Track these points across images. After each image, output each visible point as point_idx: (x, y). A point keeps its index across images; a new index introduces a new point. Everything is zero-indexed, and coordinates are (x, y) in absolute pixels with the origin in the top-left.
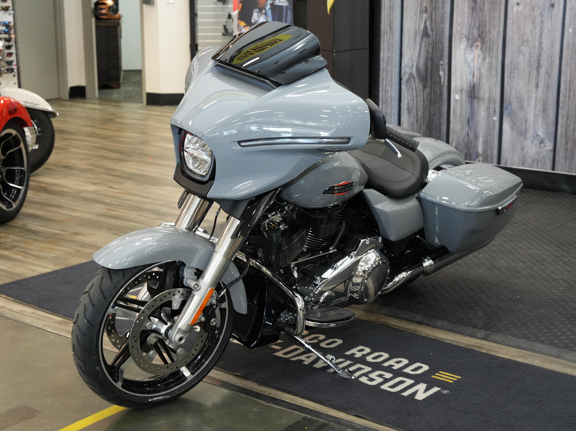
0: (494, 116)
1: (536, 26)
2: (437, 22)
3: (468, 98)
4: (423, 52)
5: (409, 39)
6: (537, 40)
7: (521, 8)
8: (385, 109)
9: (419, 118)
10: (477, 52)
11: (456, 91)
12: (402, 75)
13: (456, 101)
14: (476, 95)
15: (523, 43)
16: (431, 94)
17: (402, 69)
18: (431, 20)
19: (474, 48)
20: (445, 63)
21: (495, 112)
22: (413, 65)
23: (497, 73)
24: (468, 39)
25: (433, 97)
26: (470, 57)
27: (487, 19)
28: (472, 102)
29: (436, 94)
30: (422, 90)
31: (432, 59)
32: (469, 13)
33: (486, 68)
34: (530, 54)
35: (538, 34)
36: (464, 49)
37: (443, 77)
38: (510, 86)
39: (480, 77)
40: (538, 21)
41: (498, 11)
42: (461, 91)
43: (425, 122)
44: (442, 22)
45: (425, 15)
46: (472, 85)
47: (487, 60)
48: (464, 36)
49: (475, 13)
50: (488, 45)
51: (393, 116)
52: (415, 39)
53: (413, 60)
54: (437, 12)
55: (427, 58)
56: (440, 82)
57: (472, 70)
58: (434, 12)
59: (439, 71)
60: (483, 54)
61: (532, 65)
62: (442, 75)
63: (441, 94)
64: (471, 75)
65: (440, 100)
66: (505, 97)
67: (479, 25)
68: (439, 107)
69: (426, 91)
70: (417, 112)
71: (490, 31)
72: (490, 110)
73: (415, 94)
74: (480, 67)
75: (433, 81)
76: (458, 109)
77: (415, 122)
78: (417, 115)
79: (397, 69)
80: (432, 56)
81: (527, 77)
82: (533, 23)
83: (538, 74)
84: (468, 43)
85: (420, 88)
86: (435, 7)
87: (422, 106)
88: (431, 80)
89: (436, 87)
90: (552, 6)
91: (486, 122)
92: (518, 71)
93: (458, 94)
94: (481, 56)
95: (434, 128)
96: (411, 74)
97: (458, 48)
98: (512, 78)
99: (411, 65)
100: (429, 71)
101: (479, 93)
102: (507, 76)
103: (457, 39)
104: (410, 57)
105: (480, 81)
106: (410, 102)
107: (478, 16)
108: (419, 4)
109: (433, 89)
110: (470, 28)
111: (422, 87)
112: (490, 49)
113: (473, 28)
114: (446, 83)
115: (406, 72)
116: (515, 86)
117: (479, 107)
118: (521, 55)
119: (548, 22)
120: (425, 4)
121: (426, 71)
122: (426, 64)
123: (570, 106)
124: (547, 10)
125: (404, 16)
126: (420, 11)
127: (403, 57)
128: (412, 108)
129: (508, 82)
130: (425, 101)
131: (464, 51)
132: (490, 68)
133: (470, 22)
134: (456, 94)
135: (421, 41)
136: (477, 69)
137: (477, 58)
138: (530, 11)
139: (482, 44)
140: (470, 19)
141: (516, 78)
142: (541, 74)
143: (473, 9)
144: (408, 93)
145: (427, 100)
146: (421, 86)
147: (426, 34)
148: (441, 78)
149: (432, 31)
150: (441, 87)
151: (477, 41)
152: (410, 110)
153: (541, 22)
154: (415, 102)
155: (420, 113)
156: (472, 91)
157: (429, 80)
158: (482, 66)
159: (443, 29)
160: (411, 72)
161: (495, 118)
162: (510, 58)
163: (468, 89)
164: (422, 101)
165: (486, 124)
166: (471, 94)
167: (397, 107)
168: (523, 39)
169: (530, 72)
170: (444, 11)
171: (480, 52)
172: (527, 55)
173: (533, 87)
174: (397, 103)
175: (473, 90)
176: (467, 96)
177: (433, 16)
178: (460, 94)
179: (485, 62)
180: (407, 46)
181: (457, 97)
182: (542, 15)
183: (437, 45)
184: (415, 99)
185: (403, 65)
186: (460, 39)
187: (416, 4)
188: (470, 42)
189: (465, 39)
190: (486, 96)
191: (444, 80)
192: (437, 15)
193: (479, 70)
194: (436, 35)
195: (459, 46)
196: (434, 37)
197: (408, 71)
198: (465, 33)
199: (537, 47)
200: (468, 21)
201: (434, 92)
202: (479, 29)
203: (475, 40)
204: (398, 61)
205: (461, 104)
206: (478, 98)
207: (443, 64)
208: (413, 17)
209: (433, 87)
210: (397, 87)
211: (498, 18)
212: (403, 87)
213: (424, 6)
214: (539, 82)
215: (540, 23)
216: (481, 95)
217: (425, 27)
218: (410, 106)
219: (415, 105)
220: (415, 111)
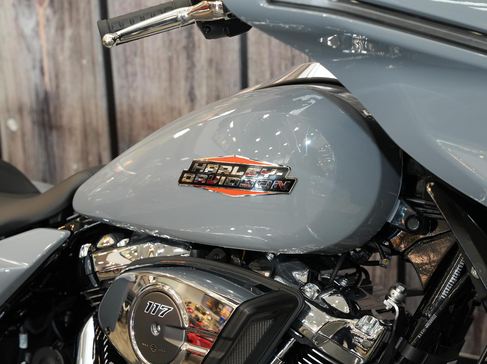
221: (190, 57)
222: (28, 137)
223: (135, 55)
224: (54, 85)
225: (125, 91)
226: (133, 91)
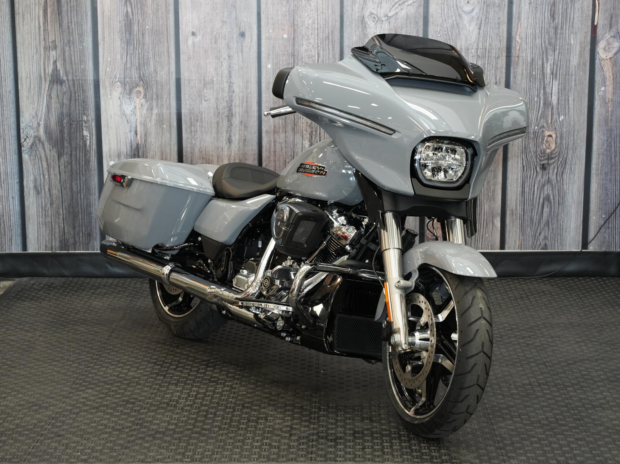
1: (222, 62)
2: (73, 62)
4: (55, 106)
5: (30, 88)
6: (225, 80)
7: (198, 39)
9: (54, 199)
10: (139, 101)
11: (110, 156)
12: (22, 140)
15: (205, 85)
16: (71, 163)
17: (21, 131)
18: (64, 60)
19: (134, 95)
20: (90, 118)
22: (39, 124)
23: (170, 127)
24: (124, 84)
25: (74, 168)
26: (128, 108)
27: (151, 56)
29: (79, 163)
30: (57, 158)
31: (69, 115)
32: (123, 48)
33: (153, 122)
34: (217, 99)
35: (226, 72)
36: (119, 98)
37: (88, 138)
38: (192, 143)
39: (146, 135)
40: (225, 56)
41: (166, 44)
42: (119, 155)
43: (65, 204)
44: (82, 61)
45: (53, 53)
46: (134, 146)
47: (155, 111)
48: (117, 80)
49: (132, 48)
50: (155, 90)
51: (11, 199)
52: (40, 88)
53: (39, 117)
54: (72, 48)
55: (62, 114)
56: (85, 145)
57: (134, 126)
58: (67, 49)
59: (83, 130)
60: (148, 103)
61: (221, 114)
62: (87, 136)
63: (87, 162)
64: (133, 133)
65: (85, 171)
67: (139, 64)
68: (86, 180)
69: (62, 160)
70: (49, 190)
71: (156, 71)
73: (45, 165)
74: (145, 121)
75: (73, 145)
77: (49, 206)
78: (51, 195)
79: (14, 132)
80: (70, 110)
81: (214, 131)
82: (218, 58)
83: (230, 125)
84: (125, 89)
85: (54, 156)
86: (69, 42)
87: (57, 182)
88: (70, 144)
89: (78, 152)
90: (243, 35)
92: (202, 122)
93: (114, 160)
94: (146, 107)
95: (80, 210)
96: (37, 138)
97: (110, 97)
98: (193, 134)
99: (35, 125)
100: (66, 131)
102: (186, 131)
103: (107, 84)
104: (34, 114)
105: (145, 141)
106: (38, 177)
107: (137, 52)
108: (42, 37)
109: (73, 157)
110: (125, 69)
111: (56, 156)
112: (157, 96)
113: (130, 68)
114: (94, 147)
115: (29, 136)
116: (198, 144)
118: (203, 101)
119: (238, 56)
120: (51, 38)
121: (62, 131)
122: (60, 122)
123: (277, 163)
124: (235, 41)
125: (19, 55)
126: (45, 48)
127: (21, 114)
128: (42, 187)
129: (187, 138)
130: (63, 174)
131: (119, 101)
132: (160, 121)
133: (124, 60)
134: (111, 160)
135: (50, 89)
136: (141, 123)
137: (140, 109)
138: (211, 43)
139: (146, 89)
140: (125, 56)
141: (199, 132)
142: (234, 125)
143: (128, 43)
144: (34, 165)
145: (65, 172)
146: (54, 153)
147: (56, 80)
148: (87, 139)
149: (67, 75)
150: (86, 152)
151: (137, 85)
152: (39, 188)
153: (229, 56)
154: (47, 177)
155: (55, 192)
156: (135, 155)
157: (66, 144)
158: (148, 120)
159: (84, 70)
160: (36, 134)
162: (188, 107)
163: (129, 153)
164: (58, 175)
167: (17, 187)
168: (204, 80)
169: (218, 123)
170: (83, 47)
171: (143, 101)
172: (213, 100)
173: (224, 143)
174: (16, 180)
175: (136, 153)
177: (67, 53)
178: (116, 159)
179: (152, 114)
180: (28, 98)
182: (228, 47)
183: (77, 95)
184: (46, 173)
185: (22, 125)
186: (112, 84)
187: (38, 37)
188: (127, 87)
189: (119, 83)
191: (90, 142)
192: (72, 53)
193: (144, 125)
194: (73, 80)
195: (111, 95)
196: (71, 83)
197: (32, 133)
198: (118, 76)
199: (226, 89)
200: (122, 59)
201: (76, 161)
202: (139, 68)
203: (134, 85)
204: (13, 119)
207: (88, 120)
208: (33, 57)
209: (74, 153)
210: (15, 157)
211: (166, 53)
212: (25, 156)
213: (50, 41)
214: (232, 134)
215: (227, 58)
217: (55, 70)
218: (38, 183)
219: (47, 181)
220: (47, 189)
221: (229, 121)
223: (197, 121)
224: (143, 140)
225: (189, 140)
226: (194, 140)
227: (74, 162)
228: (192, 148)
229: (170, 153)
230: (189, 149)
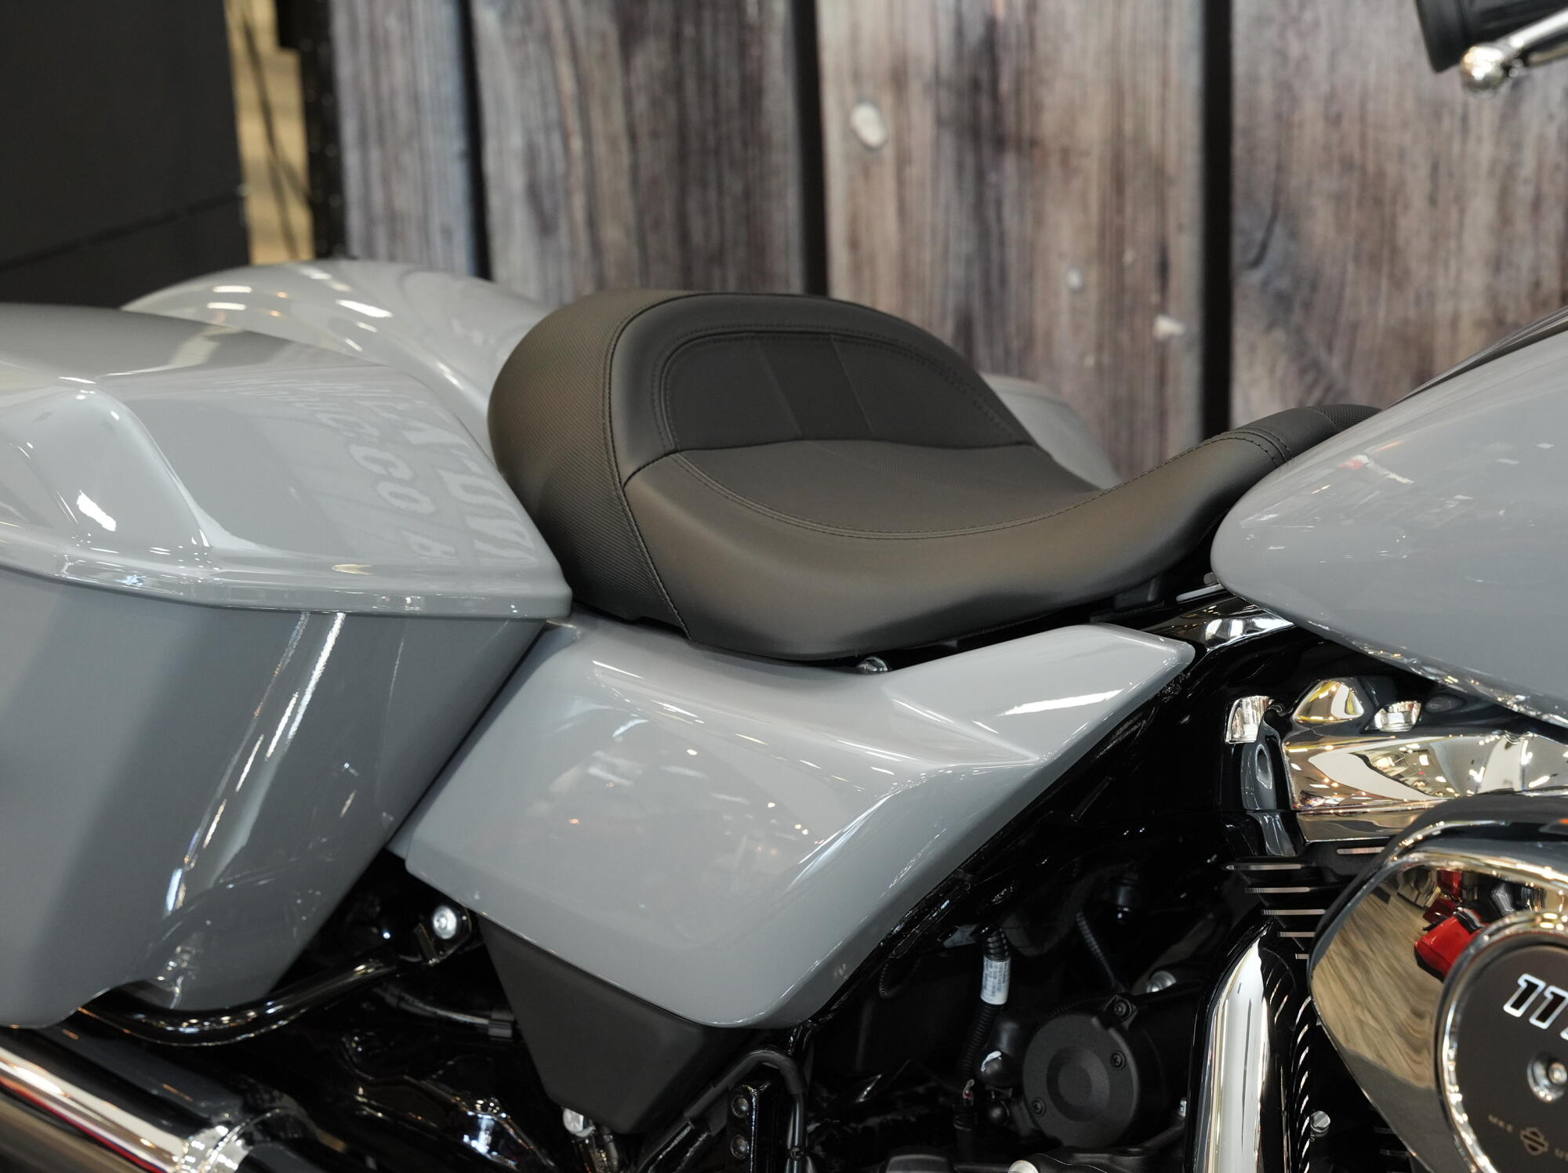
0: (1162, 309)
3: (948, 141)
8: (386, 180)
9: (611, 273)
11: (857, 77)
13: (865, 156)
14: (1010, 121)
16: (678, 87)
21: (1163, 269)
25: (694, 115)
28: (980, 176)
29: (715, 93)
30: (614, 49)
38: (1282, 54)
42: (898, 79)
46: (975, 32)
51: (437, 239)
63: (752, 93)
65: (744, 145)
66: (1239, 148)
68: (747, 195)
69: (639, 61)
70: (592, 222)
72: (1129, 256)
73: (568, 85)
76: (886, 229)
78: (597, 248)
85: (603, 37)
87: (624, 184)
89: (707, 30)
91: (1100, 348)
93: (876, 104)
101: (1037, 108)
105: (1033, 8)
106: (540, 139)
109: (688, 51)
111: (612, 32)
116: (1320, 64)
117: (1039, 220)
128: (560, 194)
129: (1261, 21)
130: (645, 142)
134: (860, 100)
144: (522, 69)
145: (655, 135)
146: (605, 24)
150: (745, 37)
152: (547, 204)
154: (577, 144)
155: (613, 234)
156: (975, 85)
161: (1166, 326)
163: (946, 69)
164: (624, 145)
165: (1099, 367)
166: (976, 111)
167: (457, 177)
174: (456, 144)
175: (984, 74)
176: (939, 122)
178: (887, 100)
181: (870, 125)
184: (573, 123)
190: (1092, 130)
201: (701, 78)
205: (901, 182)
206: (1029, 146)
209: (689, 30)
216: (1049, 124)
218: (543, 168)
219: (579, 171)
220: (580, 215)
222: (919, 169)
225: (1271, 33)
226: (1301, 36)
227: (690, 85)
228: (1285, 89)
229: (1163, 102)
230: (1266, 93)
